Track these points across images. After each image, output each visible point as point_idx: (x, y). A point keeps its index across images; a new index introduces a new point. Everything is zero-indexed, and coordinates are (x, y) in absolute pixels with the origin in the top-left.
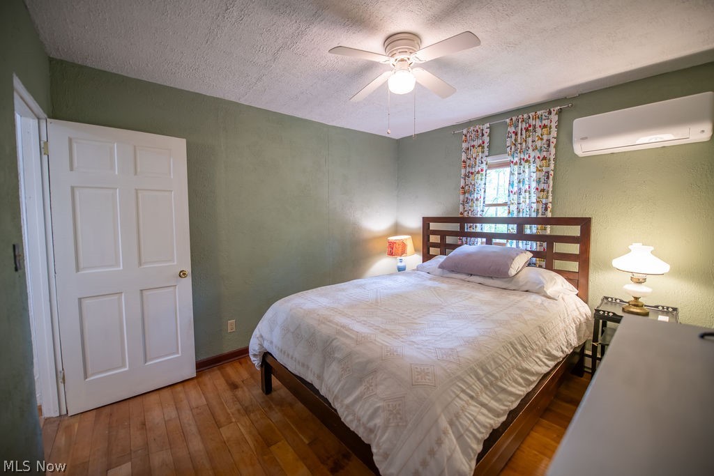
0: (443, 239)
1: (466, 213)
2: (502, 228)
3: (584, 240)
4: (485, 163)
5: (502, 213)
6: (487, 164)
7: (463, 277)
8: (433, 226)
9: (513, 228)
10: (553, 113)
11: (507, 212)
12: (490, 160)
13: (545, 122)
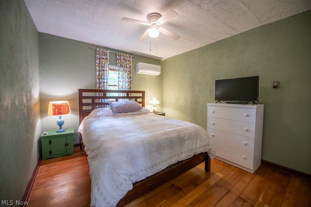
0: (93, 101)
1: (101, 88)
2: (121, 95)
3: (143, 97)
4: (108, 67)
5: (116, 88)
6: (108, 68)
7: (124, 114)
8: (84, 94)
9: (125, 95)
10: (131, 57)
11: (118, 88)
12: (111, 67)
13: (129, 59)
